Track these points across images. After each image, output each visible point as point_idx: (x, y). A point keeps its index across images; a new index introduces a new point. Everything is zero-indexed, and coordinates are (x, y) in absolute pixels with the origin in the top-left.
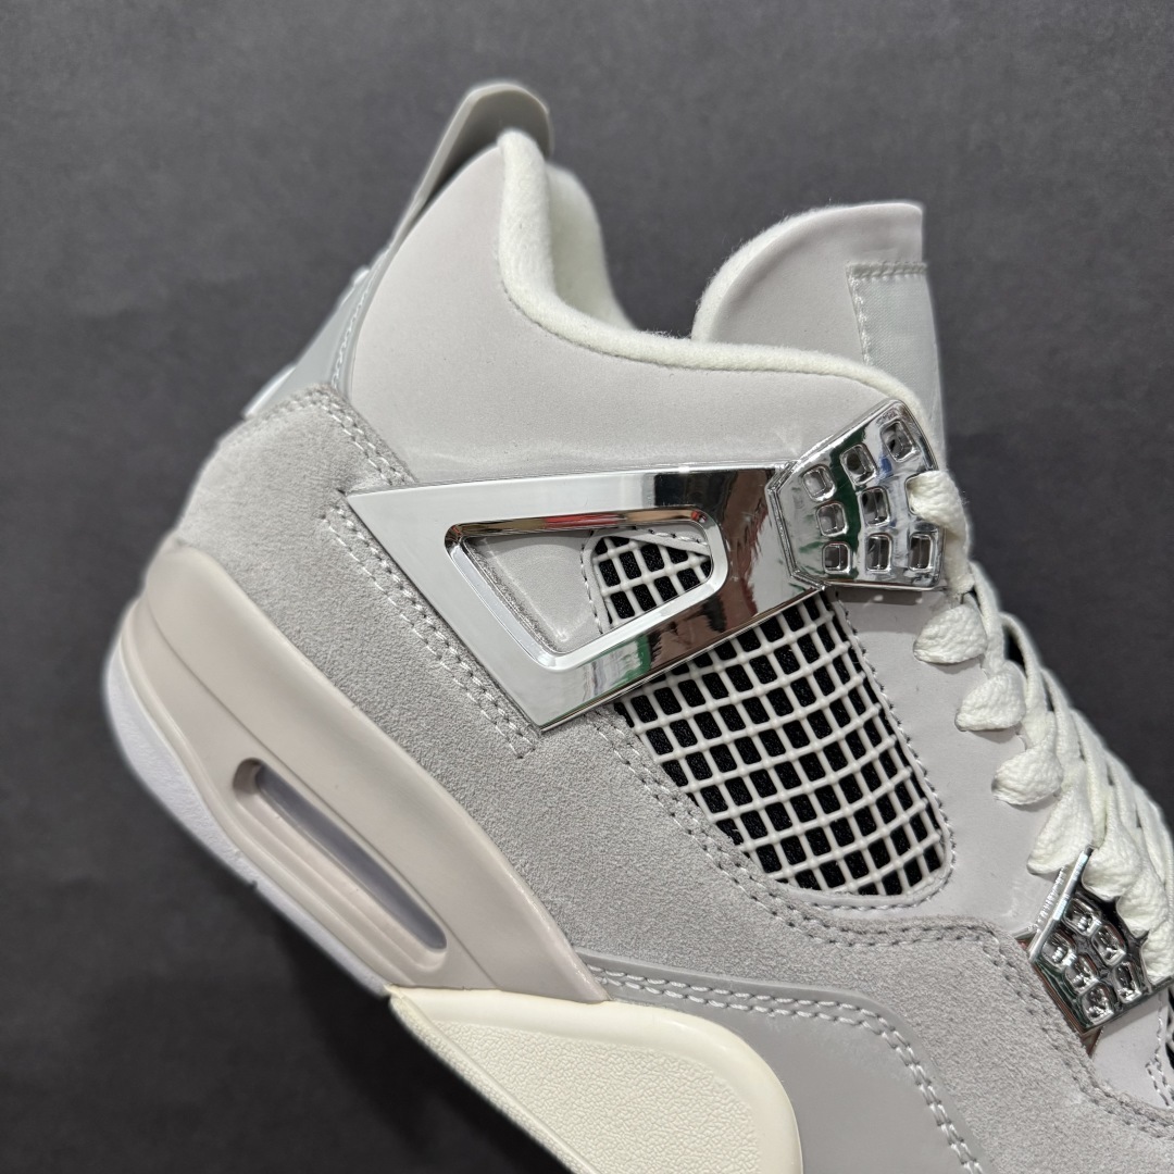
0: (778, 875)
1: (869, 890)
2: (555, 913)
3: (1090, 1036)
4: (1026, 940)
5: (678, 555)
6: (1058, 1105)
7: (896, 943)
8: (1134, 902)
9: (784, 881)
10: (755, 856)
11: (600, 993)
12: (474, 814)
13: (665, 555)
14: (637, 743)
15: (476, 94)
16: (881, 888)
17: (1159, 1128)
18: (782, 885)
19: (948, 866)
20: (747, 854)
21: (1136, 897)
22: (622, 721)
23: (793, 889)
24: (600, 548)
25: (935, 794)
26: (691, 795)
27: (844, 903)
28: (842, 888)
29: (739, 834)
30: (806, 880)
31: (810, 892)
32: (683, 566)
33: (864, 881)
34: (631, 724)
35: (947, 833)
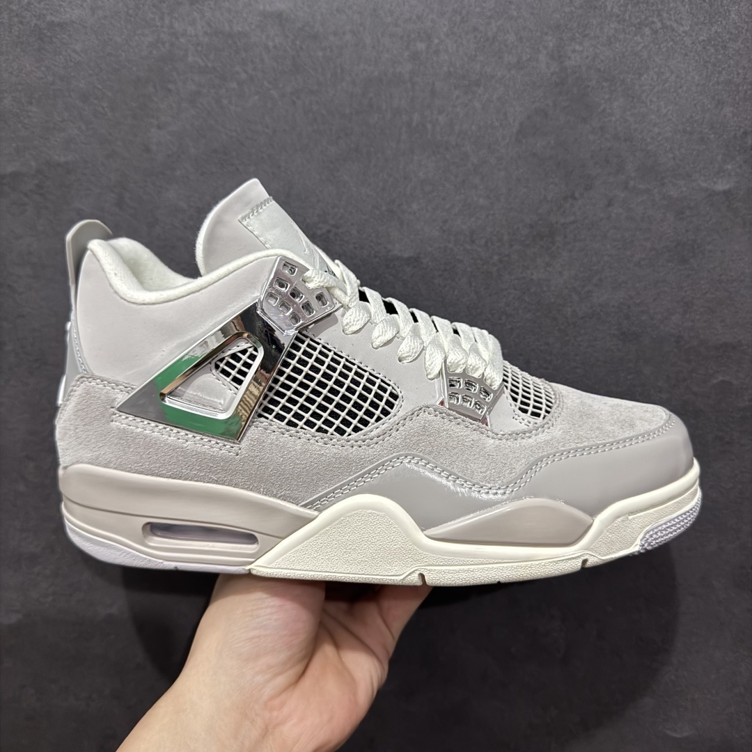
0: (347, 434)
1: (379, 419)
2: (284, 498)
3: (484, 421)
4: (442, 403)
5: (244, 352)
6: (485, 448)
7: (398, 430)
8: (471, 367)
9: (350, 435)
10: (335, 433)
11: (316, 513)
12: (236, 486)
13: (239, 354)
14: (273, 423)
15: (69, 236)
16: (382, 416)
17: (528, 435)
18: (350, 437)
19: (400, 395)
20: (332, 434)
21: (471, 365)
22: (263, 419)
23: (354, 435)
24: (217, 367)
25: (381, 375)
26: (302, 428)
27: (374, 429)
28: (370, 424)
29: (325, 430)
30: (356, 429)
31: (360, 432)
32: (248, 354)
33: (375, 417)
34: (267, 418)
35: (393, 385)
